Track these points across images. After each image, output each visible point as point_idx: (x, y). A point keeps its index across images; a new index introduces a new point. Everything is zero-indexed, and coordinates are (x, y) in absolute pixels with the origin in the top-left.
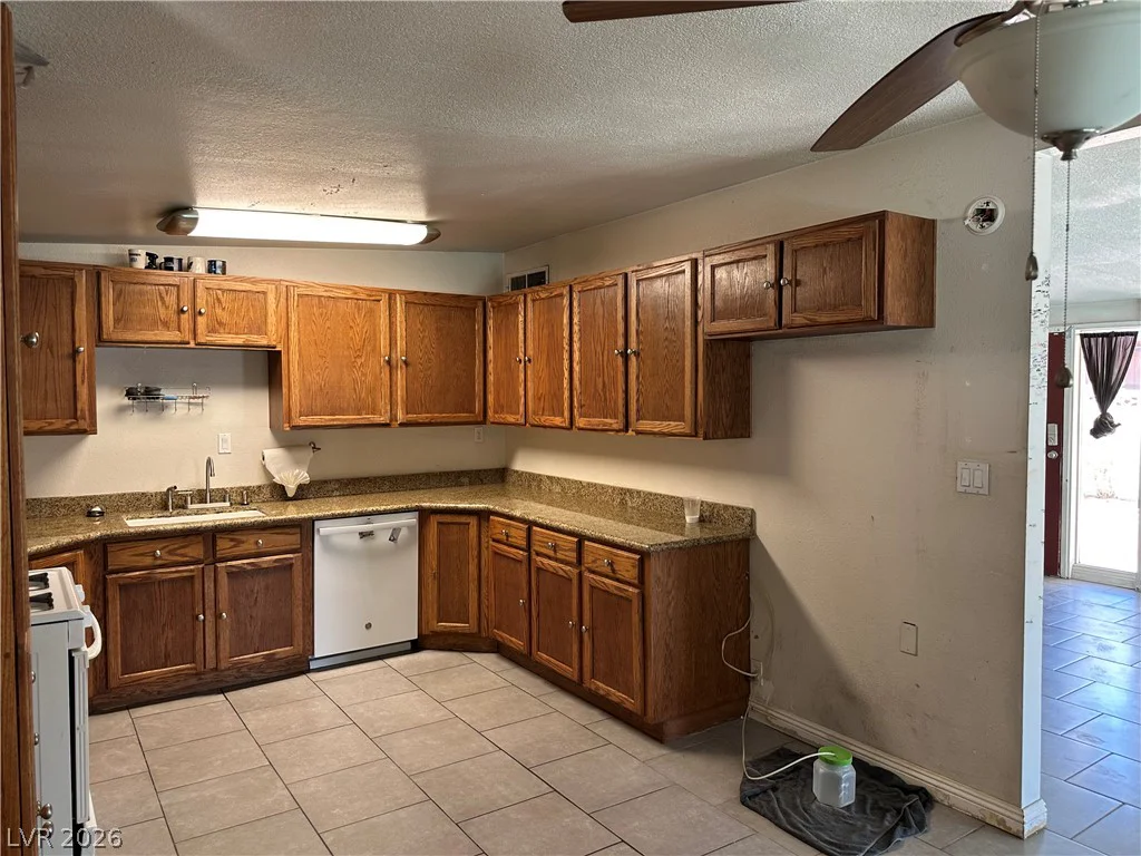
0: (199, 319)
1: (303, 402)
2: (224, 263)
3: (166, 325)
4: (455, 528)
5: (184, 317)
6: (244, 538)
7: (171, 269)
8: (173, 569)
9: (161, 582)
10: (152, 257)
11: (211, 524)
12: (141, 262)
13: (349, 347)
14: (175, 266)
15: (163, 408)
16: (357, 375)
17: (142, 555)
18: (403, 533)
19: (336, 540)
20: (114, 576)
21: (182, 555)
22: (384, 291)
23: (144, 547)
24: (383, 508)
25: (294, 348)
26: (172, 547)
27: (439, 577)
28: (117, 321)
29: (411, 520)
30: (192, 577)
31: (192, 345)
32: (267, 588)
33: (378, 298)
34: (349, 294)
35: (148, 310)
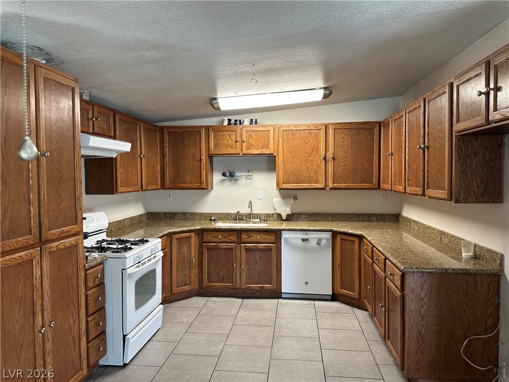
0: (243, 144)
1: (285, 178)
2: (256, 120)
3: (231, 147)
4: (348, 243)
5: (238, 143)
6: (252, 235)
7: (237, 124)
8: (225, 244)
9: (221, 249)
10: (229, 120)
11: (239, 228)
12: (226, 123)
13: (305, 152)
14: (238, 123)
15: (237, 180)
16: (309, 165)
17: (215, 237)
18: (324, 242)
19: (291, 240)
20: (205, 244)
21: (229, 239)
22: (323, 124)
23: (215, 234)
24: (312, 228)
25: (281, 154)
26: (225, 235)
27: (341, 266)
28: (215, 146)
29: (328, 235)
30: (232, 248)
31: (241, 155)
32: (261, 257)
33: (320, 128)
34: (306, 128)
35: (225, 141)
